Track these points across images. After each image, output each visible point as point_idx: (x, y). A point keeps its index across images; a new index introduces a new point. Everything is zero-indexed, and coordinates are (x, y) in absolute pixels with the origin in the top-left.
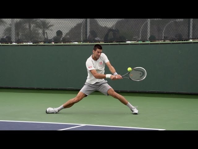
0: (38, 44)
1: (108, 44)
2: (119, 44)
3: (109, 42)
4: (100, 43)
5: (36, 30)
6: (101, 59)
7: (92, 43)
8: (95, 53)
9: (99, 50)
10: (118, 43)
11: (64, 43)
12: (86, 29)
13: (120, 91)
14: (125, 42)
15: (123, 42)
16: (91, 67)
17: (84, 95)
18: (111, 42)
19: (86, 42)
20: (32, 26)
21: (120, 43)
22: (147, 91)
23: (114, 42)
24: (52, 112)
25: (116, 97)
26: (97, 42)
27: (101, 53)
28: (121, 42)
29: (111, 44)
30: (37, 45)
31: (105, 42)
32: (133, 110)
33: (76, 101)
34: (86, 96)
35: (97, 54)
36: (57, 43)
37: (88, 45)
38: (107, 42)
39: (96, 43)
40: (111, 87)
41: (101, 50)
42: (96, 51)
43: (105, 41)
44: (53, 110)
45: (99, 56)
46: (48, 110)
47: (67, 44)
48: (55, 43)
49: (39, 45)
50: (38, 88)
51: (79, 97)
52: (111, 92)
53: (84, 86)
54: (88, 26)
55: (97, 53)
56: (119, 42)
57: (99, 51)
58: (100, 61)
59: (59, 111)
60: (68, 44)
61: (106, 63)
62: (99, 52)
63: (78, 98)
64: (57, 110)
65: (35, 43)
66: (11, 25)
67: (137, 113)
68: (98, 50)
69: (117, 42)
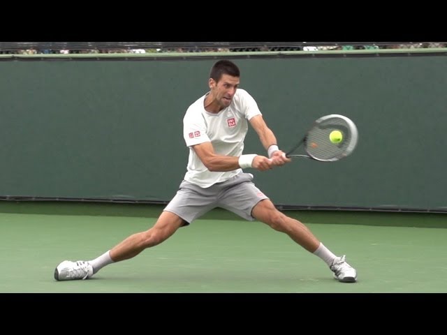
0: (16, 55)
2: (280, 55)
3: (247, 50)
4: (216, 51)
6: (234, 109)
7: (191, 51)
8: (217, 88)
9: (230, 77)
10: (276, 52)
11: (101, 52)
14: (299, 49)
15: (292, 49)
16: (198, 133)
17: (180, 221)
18: (254, 50)
19: (173, 50)
21: (283, 52)
22: (370, 205)
23: (263, 48)
24: (73, 276)
25: (279, 227)
26: (208, 50)
27: (236, 87)
29: (252, 56)
30: (13, 58)
31: (235, 50)
32: (338, 267)
33: (155, 238)
34: (185, 223)
35: (226, 93)
36: (77, 52)
37: (181, 58)
38: (241, 50)
39: (204, 51)
40: (264, 197)
41: (236, 78)
42: (220, 84)
44: (77, 268)
45: (230, 97)
46: (60, 269)
47: (110, 55)
48: (71, 52)
49: (19, 58)
50: (17, 198)
51: (164, 226)
52: (265, 211)
53: (178, 192)
55: (223, 89)
57: (230, 82)
58: (229, 115)
59: (95, 270)
60: (115, 55)
61: (249, 119)
62: (228, 86)
63: (160, 231)
64: (91, 270)
65: (7, 53)
67: (354, 276)
68: (226, 78)
69: (273, 50)
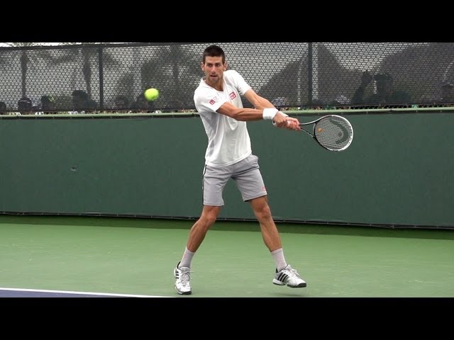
1: (365, 113)
2: (391, 111)
3: (366, 108)
5: (191, 79)
7: (324, 109)
10: (388, 109)
12: (310, 76)
13: (395, 226)
14: (405, 107)
15: (400, 107)
18: (371, 107)
20: (182, 70)
21: (393, 109)
28: (396, 107)
29: (369, 112)
31: (356, 108)
38: (361, 108)
43: (356, 104)
54: (314, 69)
55: (208, 68)
56: (391, 107)
58: (230, 91)
66: (131, 68)
69: (386, 108)
